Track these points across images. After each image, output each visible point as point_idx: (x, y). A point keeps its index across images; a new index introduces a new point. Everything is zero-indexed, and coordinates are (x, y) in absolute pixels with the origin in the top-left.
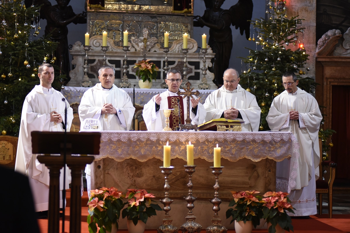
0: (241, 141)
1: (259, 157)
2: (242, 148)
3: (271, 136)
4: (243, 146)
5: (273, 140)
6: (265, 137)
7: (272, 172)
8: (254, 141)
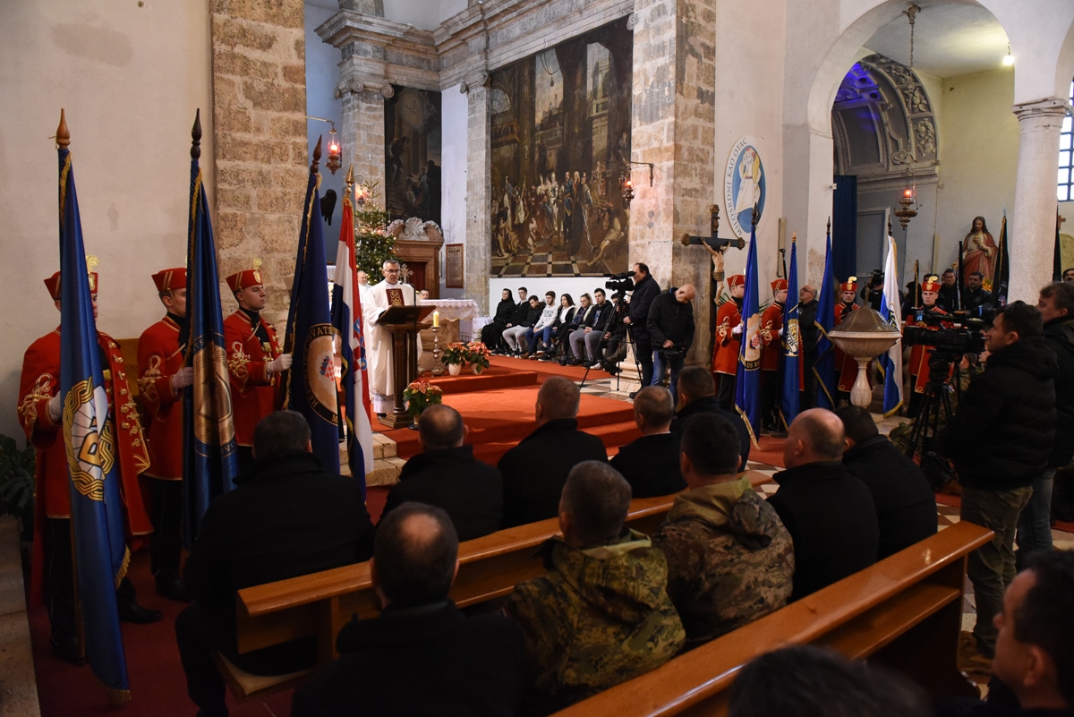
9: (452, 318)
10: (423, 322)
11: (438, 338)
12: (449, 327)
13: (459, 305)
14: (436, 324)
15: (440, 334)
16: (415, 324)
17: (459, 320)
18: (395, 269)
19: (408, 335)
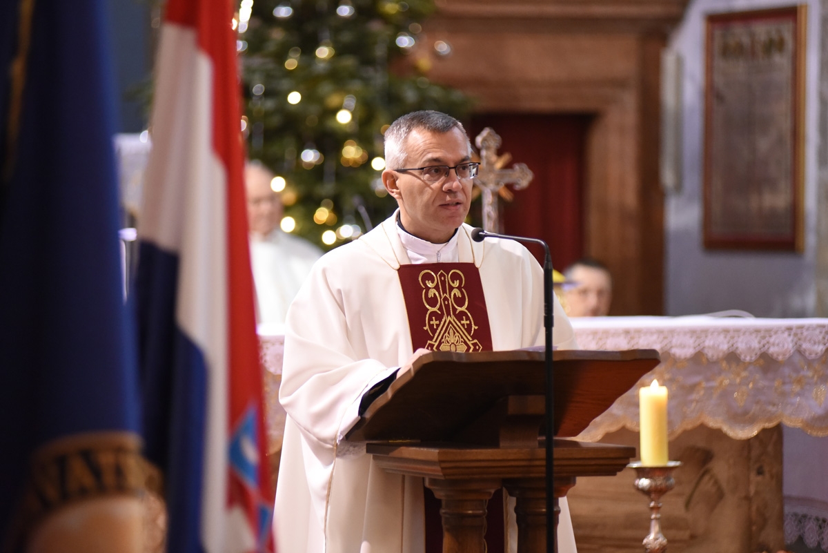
0: (687, 360)
1: (752, 421)
2: (693, 388)
3: (792, 337)
4: (696, 379)
5: (799, 351)
6: (772, 340)
7: (767, 476)
8: (732, 357)
9: (742, 417)
10: (590, 437)
11: (665, 527)
12: (722, 469)
13: (782, 346)
14: (650, 453)
15: (673, 505)
16: (549, 445)
17: (779, 429)
18: (450, 157)
19: (511, 504)
